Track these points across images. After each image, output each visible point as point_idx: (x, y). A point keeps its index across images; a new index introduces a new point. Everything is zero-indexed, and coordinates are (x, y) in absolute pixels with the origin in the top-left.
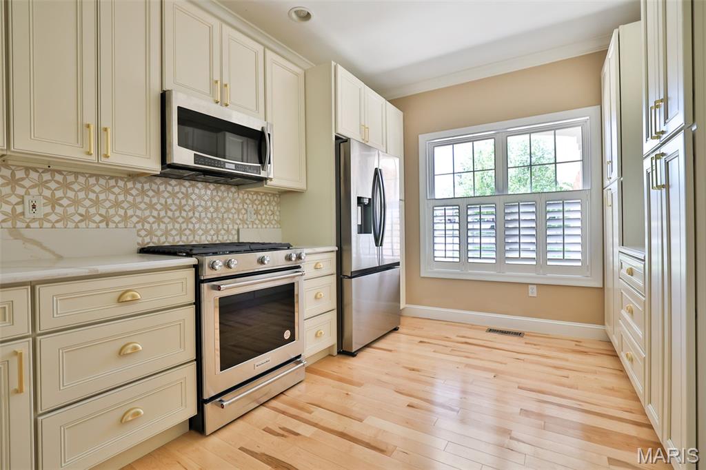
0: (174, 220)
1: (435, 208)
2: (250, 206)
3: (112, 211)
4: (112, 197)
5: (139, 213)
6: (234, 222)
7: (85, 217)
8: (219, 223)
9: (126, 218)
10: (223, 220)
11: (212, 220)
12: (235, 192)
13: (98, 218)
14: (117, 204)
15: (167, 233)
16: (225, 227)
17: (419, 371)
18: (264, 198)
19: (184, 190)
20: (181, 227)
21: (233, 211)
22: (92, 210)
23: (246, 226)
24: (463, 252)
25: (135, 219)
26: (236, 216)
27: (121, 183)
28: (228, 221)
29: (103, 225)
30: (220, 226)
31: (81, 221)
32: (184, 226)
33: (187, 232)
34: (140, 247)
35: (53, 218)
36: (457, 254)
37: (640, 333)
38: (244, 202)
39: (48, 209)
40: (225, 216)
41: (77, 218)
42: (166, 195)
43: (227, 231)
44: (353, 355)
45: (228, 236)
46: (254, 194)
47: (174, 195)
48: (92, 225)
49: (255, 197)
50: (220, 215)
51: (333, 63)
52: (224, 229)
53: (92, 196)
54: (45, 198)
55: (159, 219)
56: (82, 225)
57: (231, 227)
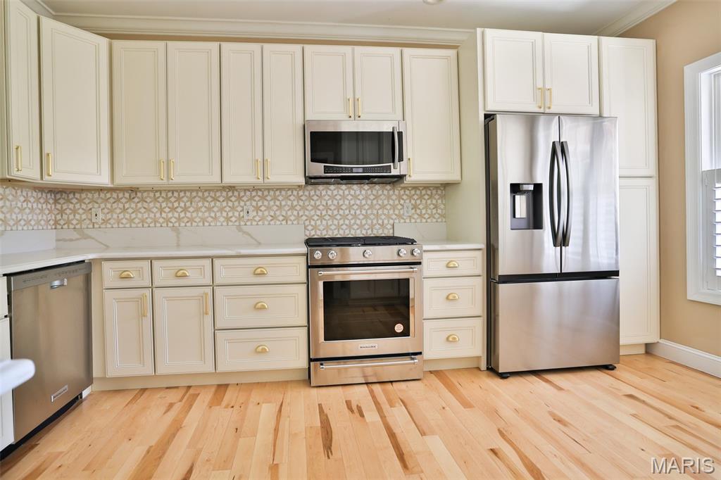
0: (333, 217)
2: (408, 201)
3: (289, 213)
4: (289, 203)
5: (307, 213)
6: (389, 217)
7: (274, 218)
8: (374, 219)
9: (298, 217)
10: (377, 216)
11: (366, 217)
12: (390, 190)
13: (281, 218)
14: (293, 208)
15: (327, 228)
16: (380, 222)
17: (565, 425)
18: (424, 192)
19: (341, 192)
20: (338, 223)
21: (388, 207)
22: (278, 213)
23: (402, 221)
25: (304, 218)
26: (391, 212)
27: (295, 193)
28: (383, 217)
29: (284, 222)
30: (375, 222)
31: (272, 220)
32: (341, 222)
33: (344, 227)
34: (307, 238)
35: (257, 218)
38: (400, 197)
39: (255, 213)
40: (380, 212)
41: (270, 218)
42: (327, 198)
43: (382, 225)
44: (503, 376)
45: (383, 230)
46: (412, 190)
47: (333, 197)
48: (278, 223)
49: (413, 192)
50: (375, 212)
51: (478, 31)
52: (379, 224)
53: (278, 203)
54: (253, 206)
55: (321, 217)
56: (272, 222)
57: (386, 222)
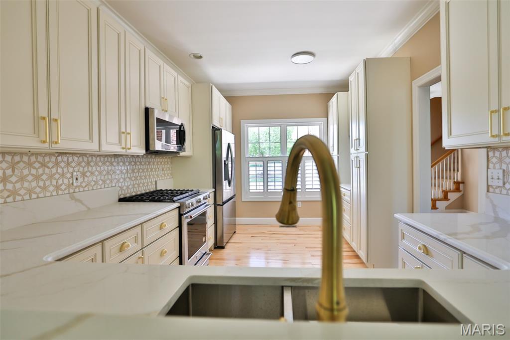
1: (250, 162)
2: (160, 166)
3: (106, 177)
4: (106, 168)
5: (117, 176)
7: (96, 182)
8: (148, 178)
9: (112, 180)
10: (150, 176)
11: (145, 177)
14: (108, 172)
16: (151, 180)
18: (165, 160)
21: (153, 170)
22: (99, 178)
24: (265, 186)
28: (152, 177)
29: (103, 186)
31: (94, 185)
36: (262, 188)
37: (349, 218)
38: (157, 164)
39: (82, 179)
40: (151, 173)
43: (151, 183)
44: (223, 248)
46: (162, 158)
49: (162, 160)
50: (149, 174)
51: (211, 84)
53: (99, 168)
54: (81, 173)
56: (95, 187)
57: (153, 180)
